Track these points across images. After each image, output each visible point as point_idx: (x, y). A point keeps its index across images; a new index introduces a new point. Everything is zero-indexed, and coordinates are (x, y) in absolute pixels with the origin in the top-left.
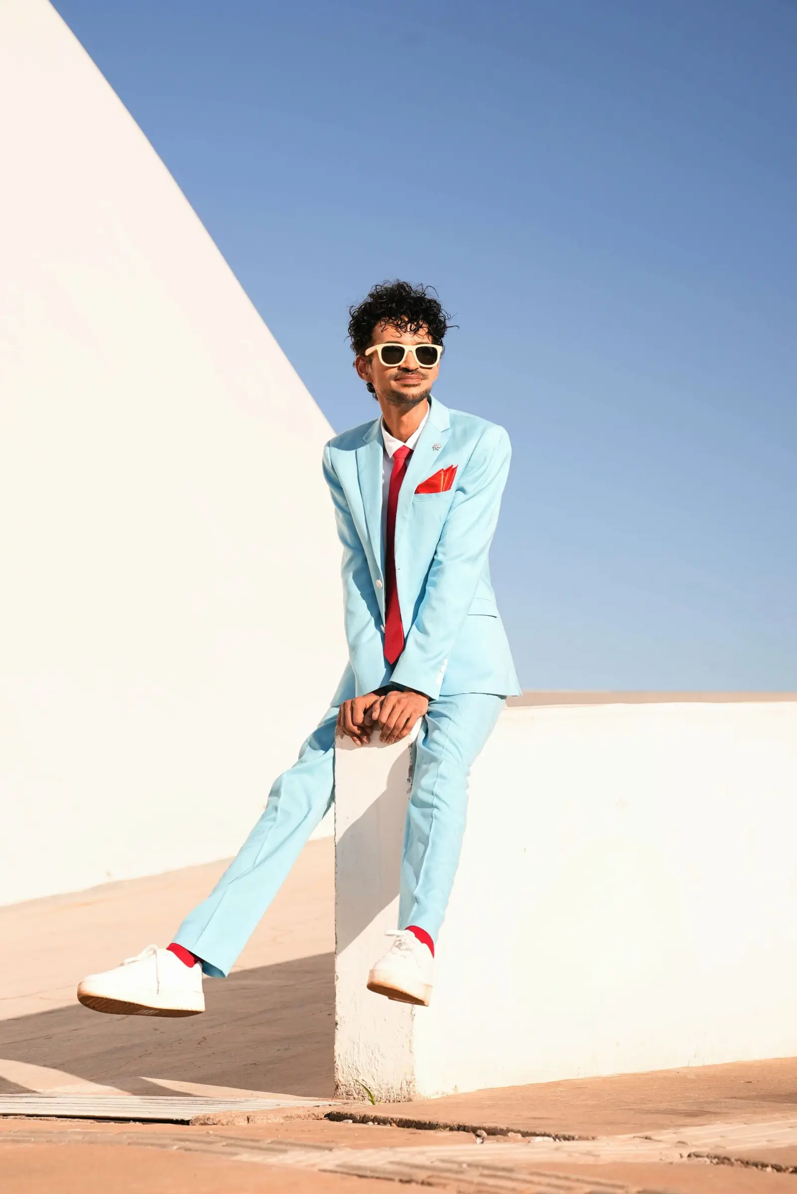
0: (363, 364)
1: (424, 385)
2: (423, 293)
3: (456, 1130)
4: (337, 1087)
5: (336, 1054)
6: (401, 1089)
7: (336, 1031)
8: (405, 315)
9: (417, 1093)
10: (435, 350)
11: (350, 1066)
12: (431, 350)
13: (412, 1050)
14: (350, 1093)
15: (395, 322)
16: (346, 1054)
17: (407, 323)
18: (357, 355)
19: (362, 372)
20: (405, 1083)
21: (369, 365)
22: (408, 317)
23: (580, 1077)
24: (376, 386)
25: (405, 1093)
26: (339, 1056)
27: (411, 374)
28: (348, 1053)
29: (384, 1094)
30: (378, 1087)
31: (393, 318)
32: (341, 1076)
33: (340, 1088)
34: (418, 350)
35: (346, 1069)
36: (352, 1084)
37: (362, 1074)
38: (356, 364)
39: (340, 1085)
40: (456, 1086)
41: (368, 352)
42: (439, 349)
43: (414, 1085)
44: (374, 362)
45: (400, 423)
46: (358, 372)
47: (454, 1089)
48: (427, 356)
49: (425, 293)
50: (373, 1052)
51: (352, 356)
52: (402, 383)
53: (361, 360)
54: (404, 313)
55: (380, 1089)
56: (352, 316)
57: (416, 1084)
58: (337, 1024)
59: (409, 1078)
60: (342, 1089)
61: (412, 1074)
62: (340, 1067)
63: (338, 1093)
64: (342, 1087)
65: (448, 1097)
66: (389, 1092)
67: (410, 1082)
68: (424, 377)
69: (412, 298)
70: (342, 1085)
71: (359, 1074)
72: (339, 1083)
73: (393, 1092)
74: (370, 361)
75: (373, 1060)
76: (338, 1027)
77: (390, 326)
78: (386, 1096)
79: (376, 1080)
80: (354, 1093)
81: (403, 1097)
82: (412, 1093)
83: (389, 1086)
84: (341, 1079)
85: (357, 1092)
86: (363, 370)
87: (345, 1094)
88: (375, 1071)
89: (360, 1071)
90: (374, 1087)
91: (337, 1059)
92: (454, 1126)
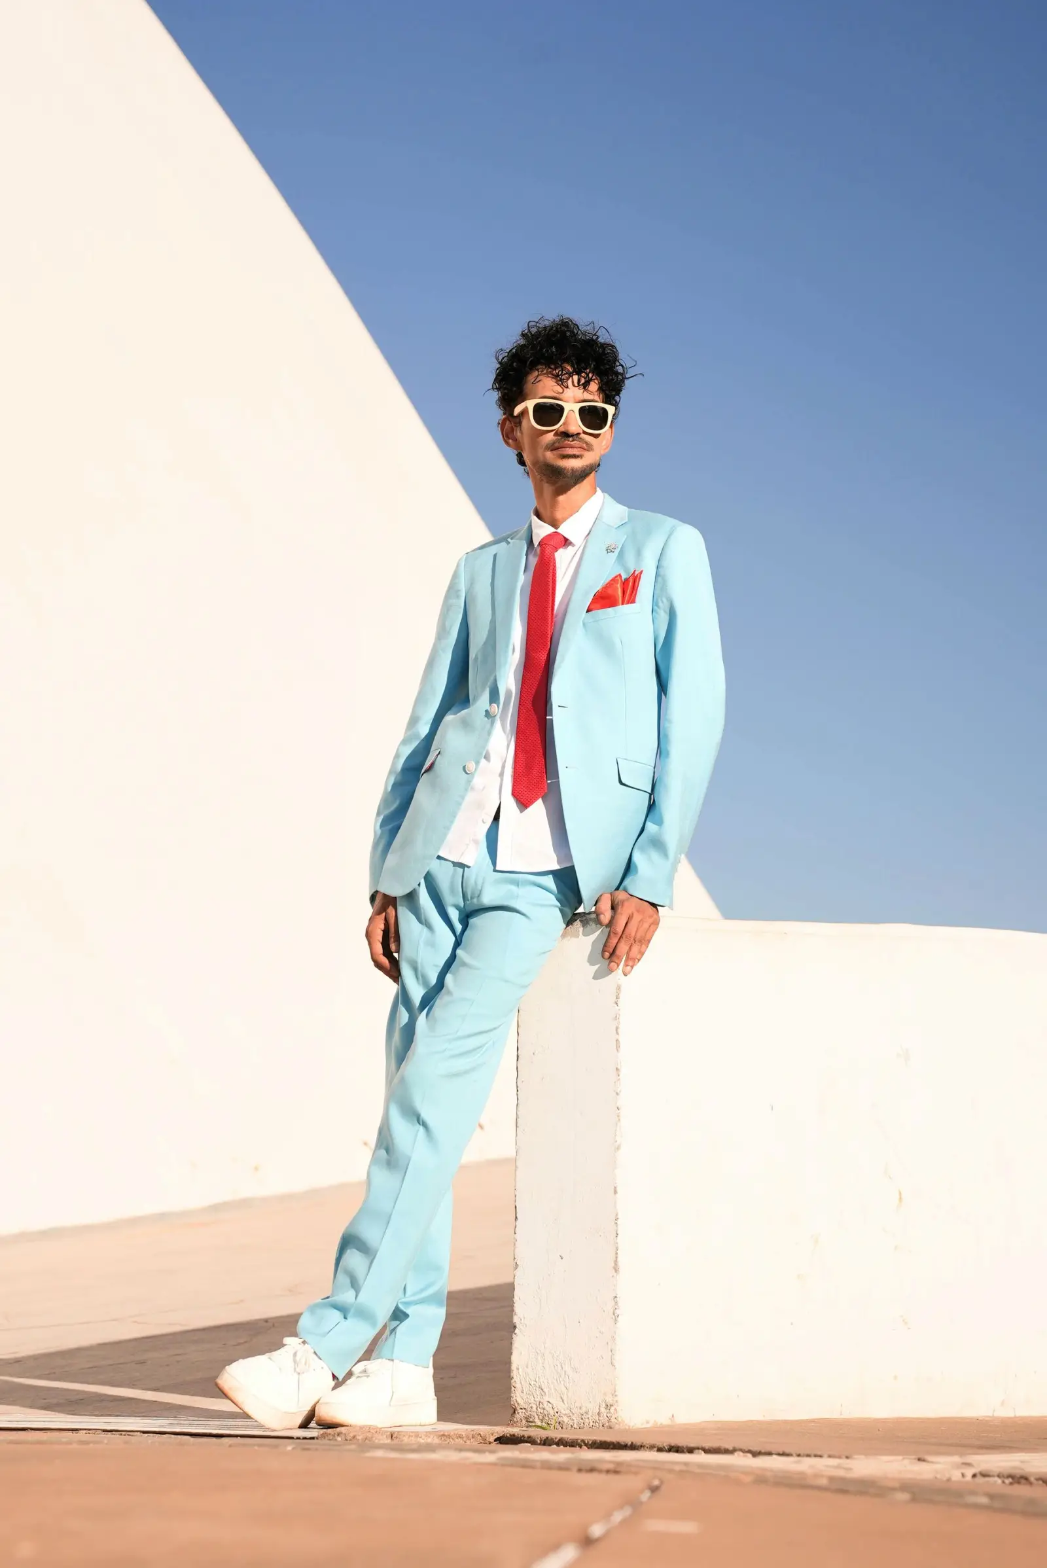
0: (510, 425)
1: (588, 459)
2: (595, 335)
3: (666, 1451)
4: (514, 1412)
5: (514, 1367)
6: (599, 1414)
7: (514, 1336)
8: (568, 363)
9: (620, 1420)
10: (605, 412)
11: (532, 1383)
12: (601, 412)
13: (614, 1361)
14: (531, 1420)
15: (554, 372)
16: (527, 1367)
17: (571, 375)
18: (504, 414)
19: (509, 438)
20: (604, 1405)
21: (518, 429)
22: (572, 366)
23: (842, 1417)
24: (526, 457)
25: (604, 1419)
26: (518, 1369)
27: (572, 441)
28: (530, 1366)
29: (575, 1421)
30: (568, 1412)
31: (552, 367)
32: (519, 1397)
33: (518, 1413)
34: (582, 410)
35: (526, 1386)
36: (534, 1407)
37: (547, 1393)
38: (502, 425)
39: (518, 1409)
40: (673, 1416)
41: (518, 410)
42: (611, 409)
43: (616, 1410)
44: (524, 423)
45: (554, 504)
46: (504, 439)
47: (670, 1419)
48: (594, 418)
49: (597, 334)
50: (563, 1366)
51: (498, 414)
52: (561, 452)
53: (508, 423)
54: (567, 361)
55: (571, 1414)
56: (500, 363)
57: (618, 1409)
58: (515, 1327)
59: (609, 1400)
60: (521, 1414)
61: (614, 1395)
62: (518, 1385)
63: (515, 1419)
64: (521, 1410)
65: (662, 1426)
66: (582, 1419)
67: (611, 1406)
68: (589, 447)
69: (580, 341)
70: (521, 1409)
71: (543, 1394)
72: (516, 1405)
73: (588, 1418)
74: (520, 423)
75: (563, 1376)
76: (517, 1331)
77: (549, 377)
78: (579, 1424)
79: (566, 1403)
80: (537, 1420)
81: (601, 1425)
82: (613, 1420)
83: (584, 1410)
84: (519, 1400)
85: (541, 1417)
86: (510, 436)
87: (524, 1421)
88: (564, 1389)
89: (545, 1390)
90: (562, 1411)
91: (514, 1374)
92: (664, 1447)
